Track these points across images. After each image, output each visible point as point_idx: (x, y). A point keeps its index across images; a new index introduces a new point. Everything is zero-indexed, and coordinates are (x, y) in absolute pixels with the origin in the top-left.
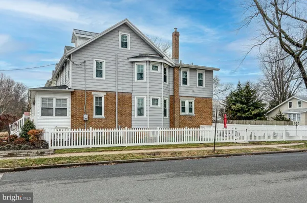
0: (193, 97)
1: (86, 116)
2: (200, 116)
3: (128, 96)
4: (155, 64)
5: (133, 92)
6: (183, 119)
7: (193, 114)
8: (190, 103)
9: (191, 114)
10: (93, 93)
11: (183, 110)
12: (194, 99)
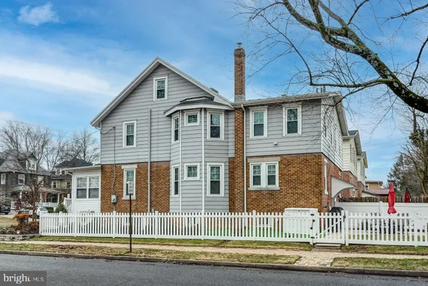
0: (276, 156)
1: (113, 197)
2: (290, 191)
3: (164, 166)
4: (192, 113)
5: (172, 159)
6: (254, 197)
7: (276, 186)
8: (271, 167)
9: (271, 187)
10: (123, 167)
11: (257, 180)
12: (279, 159)
